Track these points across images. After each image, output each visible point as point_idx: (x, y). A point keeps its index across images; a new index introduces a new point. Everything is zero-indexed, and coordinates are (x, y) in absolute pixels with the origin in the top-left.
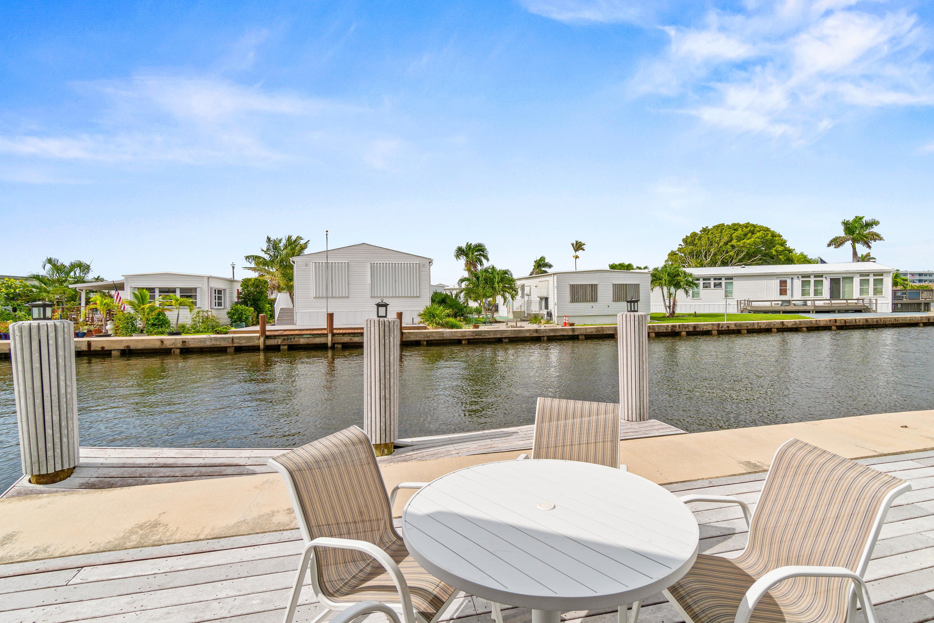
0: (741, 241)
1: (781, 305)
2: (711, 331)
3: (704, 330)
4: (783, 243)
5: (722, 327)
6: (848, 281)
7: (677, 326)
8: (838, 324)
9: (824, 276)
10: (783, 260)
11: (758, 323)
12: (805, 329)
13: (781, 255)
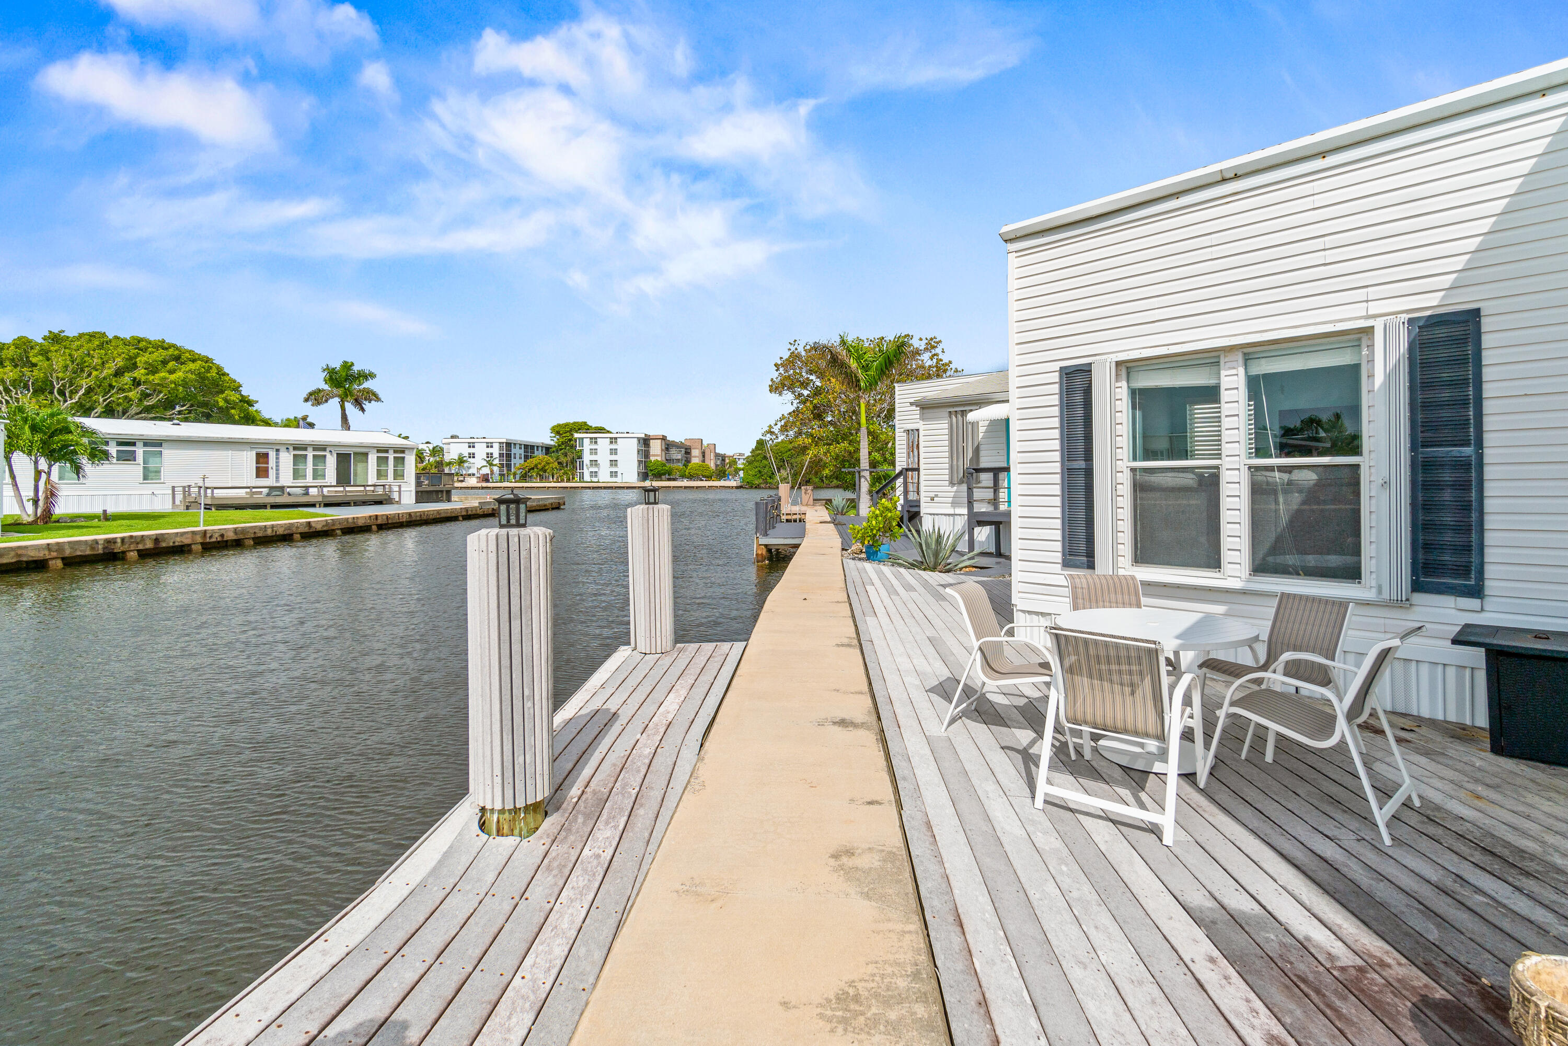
0: (157, 375)
1: (268, 495)
2: (189, 545)
3: (177, 544)
4: (237, 388)
5: (211, 537)
6: (360, 457)
7: (119, 541)
8: (379, 522)
9: (328, 450)
10: (237, 417)
11: (273, 526)
12: (339, 532)
13: (233, 408)
